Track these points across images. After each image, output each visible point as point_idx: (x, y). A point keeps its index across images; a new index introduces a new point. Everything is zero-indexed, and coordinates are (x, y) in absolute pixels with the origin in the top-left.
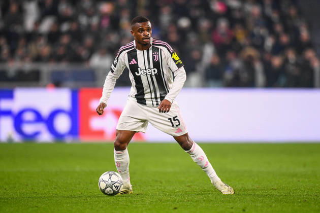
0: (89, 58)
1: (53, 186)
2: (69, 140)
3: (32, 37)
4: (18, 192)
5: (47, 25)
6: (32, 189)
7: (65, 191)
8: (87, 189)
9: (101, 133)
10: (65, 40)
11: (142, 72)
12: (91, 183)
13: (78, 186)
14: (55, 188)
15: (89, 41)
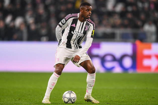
0: (143, 26)
1: (122, 97)
2: (131, 72)
3: (111, 14)
4: (102, 100)
5: (119, 8)
6: (110, 98)
7: (128, 100)
8: (141, 99)
9: (149, 68)
10: (130, 16)
11: (76, 33)
12: (143, 96)
13: (135, 97)
14: (123, 98)
15: (143, 16)
